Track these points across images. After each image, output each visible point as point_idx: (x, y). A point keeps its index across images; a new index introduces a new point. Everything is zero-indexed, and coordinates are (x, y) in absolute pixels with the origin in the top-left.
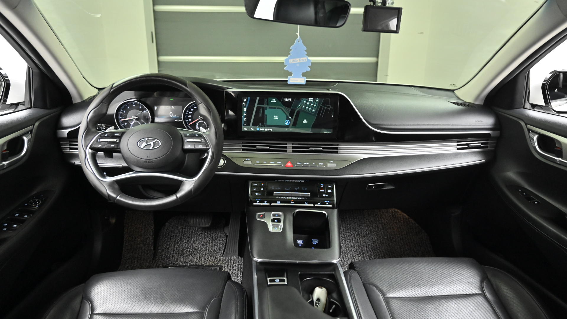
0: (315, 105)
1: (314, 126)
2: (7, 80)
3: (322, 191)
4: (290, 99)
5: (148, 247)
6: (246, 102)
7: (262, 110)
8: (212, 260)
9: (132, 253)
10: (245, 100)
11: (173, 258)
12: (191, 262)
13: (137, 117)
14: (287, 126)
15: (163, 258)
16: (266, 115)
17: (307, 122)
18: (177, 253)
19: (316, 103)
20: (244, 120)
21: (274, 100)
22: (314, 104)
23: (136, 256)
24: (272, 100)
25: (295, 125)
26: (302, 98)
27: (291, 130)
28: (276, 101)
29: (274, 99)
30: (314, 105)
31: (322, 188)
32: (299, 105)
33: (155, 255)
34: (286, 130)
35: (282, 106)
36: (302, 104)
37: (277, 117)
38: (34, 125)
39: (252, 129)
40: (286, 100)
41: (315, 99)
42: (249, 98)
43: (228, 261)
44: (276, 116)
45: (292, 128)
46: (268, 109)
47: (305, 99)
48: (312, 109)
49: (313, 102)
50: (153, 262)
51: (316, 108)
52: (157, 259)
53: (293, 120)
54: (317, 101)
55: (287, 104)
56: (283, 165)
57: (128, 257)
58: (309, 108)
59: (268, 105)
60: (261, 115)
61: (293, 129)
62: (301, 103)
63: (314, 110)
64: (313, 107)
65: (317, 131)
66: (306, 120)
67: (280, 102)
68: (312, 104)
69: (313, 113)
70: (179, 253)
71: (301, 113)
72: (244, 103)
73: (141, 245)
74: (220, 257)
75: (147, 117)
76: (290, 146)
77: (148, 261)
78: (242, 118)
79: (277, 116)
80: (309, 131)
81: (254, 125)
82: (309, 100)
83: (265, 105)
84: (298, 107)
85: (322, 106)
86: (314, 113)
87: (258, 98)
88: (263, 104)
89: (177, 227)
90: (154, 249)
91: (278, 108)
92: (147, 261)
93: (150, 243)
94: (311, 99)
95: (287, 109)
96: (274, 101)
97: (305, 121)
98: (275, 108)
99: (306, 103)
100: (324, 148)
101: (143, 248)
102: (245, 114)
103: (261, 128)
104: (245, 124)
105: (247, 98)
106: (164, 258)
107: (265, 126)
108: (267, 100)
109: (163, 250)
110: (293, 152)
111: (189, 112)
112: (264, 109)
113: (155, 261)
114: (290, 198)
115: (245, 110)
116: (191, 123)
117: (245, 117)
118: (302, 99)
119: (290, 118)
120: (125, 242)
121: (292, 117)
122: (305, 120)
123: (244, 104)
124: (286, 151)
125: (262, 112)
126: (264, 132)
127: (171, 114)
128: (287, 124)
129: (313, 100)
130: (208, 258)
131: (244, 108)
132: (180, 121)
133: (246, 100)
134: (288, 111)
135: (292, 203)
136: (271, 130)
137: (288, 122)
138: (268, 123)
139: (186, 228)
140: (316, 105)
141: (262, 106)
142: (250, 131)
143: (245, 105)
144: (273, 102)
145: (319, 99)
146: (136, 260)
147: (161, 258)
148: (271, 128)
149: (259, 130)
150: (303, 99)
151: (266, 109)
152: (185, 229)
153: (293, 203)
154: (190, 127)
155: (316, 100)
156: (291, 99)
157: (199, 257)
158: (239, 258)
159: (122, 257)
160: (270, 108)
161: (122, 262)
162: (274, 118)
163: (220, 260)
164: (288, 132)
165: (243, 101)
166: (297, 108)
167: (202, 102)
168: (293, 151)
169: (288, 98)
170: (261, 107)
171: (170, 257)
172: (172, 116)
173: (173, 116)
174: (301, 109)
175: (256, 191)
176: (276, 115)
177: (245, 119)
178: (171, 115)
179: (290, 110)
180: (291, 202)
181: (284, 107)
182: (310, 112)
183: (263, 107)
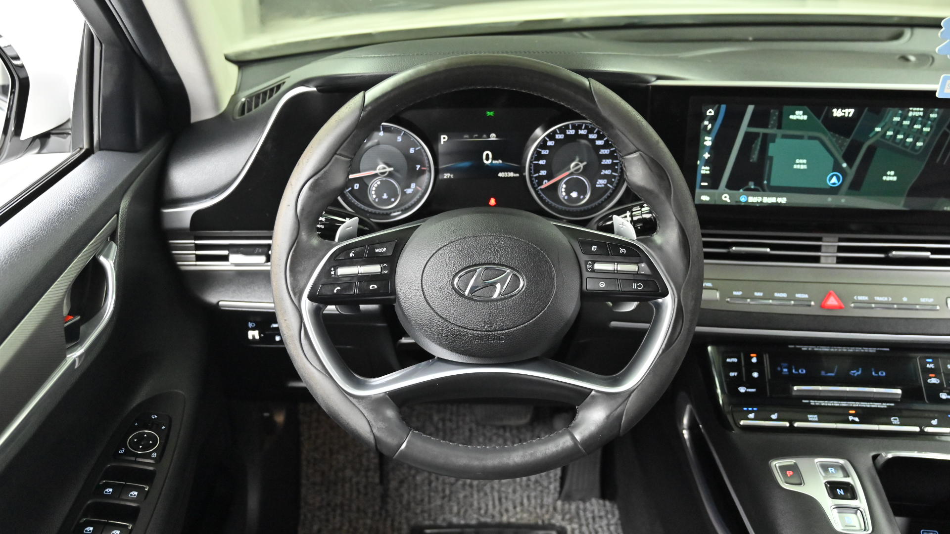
0: (926, 129)
1: (915, 191)
2: (17, 66)
3: (934, 381)
4: (850, 112)
5: (367, 477)
6: (713, 120)
7: (759, 143)
8: (535, 508)
9: (327, 491)
10: (710, 112)
11: (430, 502)
12: (480, 515)
13: (392, 169)
14: (833, 191)
15: (405, 502)
16: (771, 158)
17: (895, 179)
18: (440, 488)
19: (929, 122)
20: (703, 172)
21: (801, 112)
22: (924, 125)
23: (339, 500)
24: (794, 114)
25: (856, 186)
26: (887, 107)
27: (843, 201)
28: (805, 117)
29: (800, 110)
30: (922, 128)
31: (931, 371)
32: (878, 129)
33: (384, 497)
34: (829, 201)
35: (824, 133)
36: (887, 127)
37: (804, 164)
38: (118, 213)
39: (725, 197)
40: (837, 113)
41: (930, 110)
42: (723, 107)
43: (578, 514)
44: (801, 161)
45: (847, 194)
46: (778, 140)
47: (896, 109)
48: (916, 140)
49: (920, 119)
50: (380, 514)
51: (927, 139)
52: (390, 507)
53: (852, 173)
54: (933, 116)
55: (841, 127)
56: (813, 303)
57: (317, 504)
58: (908, 137)
59: (779, 127)
60: (754, 157)
61: (848, 197)
62: (882, 124)
63: (919, 144)
64: (918, 135)
65: (921, 203)
66: (892, 173)
67: (819, 119)
68: (917, 126)
69: (916, 151)
70: (444, 491)
71: (879, 152)
72: (706, 123)
73: (349, 473)
74: (555, 501)
75: (418, 167)
76: (829, 246)
77: (370, 515)
78: (696, 166)
79: (805, 161)
80: (898, 204)
81: (733, 185)
82: (910, 114)
83: (772, 128)
84: (871, 135)
85: (948, 130)
86: (918, 153)
87: (750, 108)
88: (765, 126)
89: (431, 418)
90: (382, 482)
91: (811, 138)
92: (366, 513)
93: (372, 466)
94: (917, 112)
95: (837, 141)
96: (799, 115)
97: (890, 176)
98: (801, 137)
99: (900, 123)
100: (934, 251)
101: (354, 480)
102: (707, 156)
103: (754, 196)
104: (706, 184)
105: (716, 107)
106: (409, 503)
107: (764, 190)
108: (777, 113)
109: (401, 482)
110: (838, 262)
111: (542, 149)
112: (767, 140)
113: (387, 511)
114: (844, 404)
115: (708, 142)
116: (546, 184)
117: (707, 163)
118: (889, 109)
119: (845, 165)
120: (304, 463)
121: (850, 165)
122: (889, 173)
123: (707, 126)
124: (817, 260)
125: (758, 148)
126: (760, 207)
127: (487, 155)
128: (834, 184)
129: (921, 114)
130: (522, 504)
131: (706, 138)
132: (511, 174)
133: (713, 114)
134: (841, 146)
135: (853, 422)
136: (783, 200)
137: (838, 179)
138: (776, 180)
139: (454, 418)
140: (931, 127)
141: (761, 131)
142: (718, 203)
143: (709, 127)
144: (797, 120)
145: (942, 111)
146: (339, 511)
147: (401, 502)
148: (782, 197)
149: (747, 201)
150: (891, 110)
151: (773, 138)
152: (451, 420)
153: (857, 419)
154: (542, 195)
155: (932, 112)
156: (852, 111)
157: (500, 500)
158: (605, 506)
159: (302, 504)
160: (785, 136)
161: (302, 517)
162: (795, 167)
163: (555, 509)
164: (833, 206)
165: (703, 117)
166: (869, 138)
167: (640, 147)
168: (840, 260)
169: (844, 107)
170: (757, 134)
171: (422, 500)
172: (490, 161)
173: (494, 162)
174: (883, 140)
175: (738, 381)
176: (803, 158)
177: (705, 170)
178: (487, 159)
179: (846, 144)
180: (851, 418)
181: (829, 134)
182: (908, 150)
183: (765, 135)
